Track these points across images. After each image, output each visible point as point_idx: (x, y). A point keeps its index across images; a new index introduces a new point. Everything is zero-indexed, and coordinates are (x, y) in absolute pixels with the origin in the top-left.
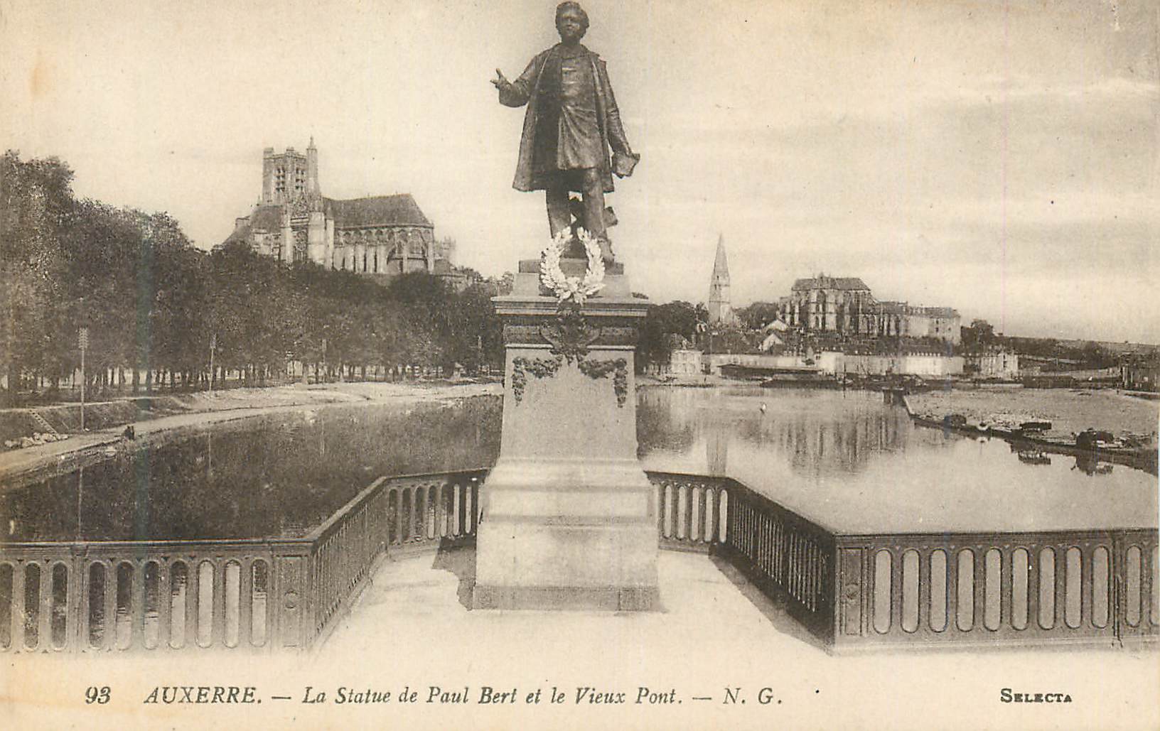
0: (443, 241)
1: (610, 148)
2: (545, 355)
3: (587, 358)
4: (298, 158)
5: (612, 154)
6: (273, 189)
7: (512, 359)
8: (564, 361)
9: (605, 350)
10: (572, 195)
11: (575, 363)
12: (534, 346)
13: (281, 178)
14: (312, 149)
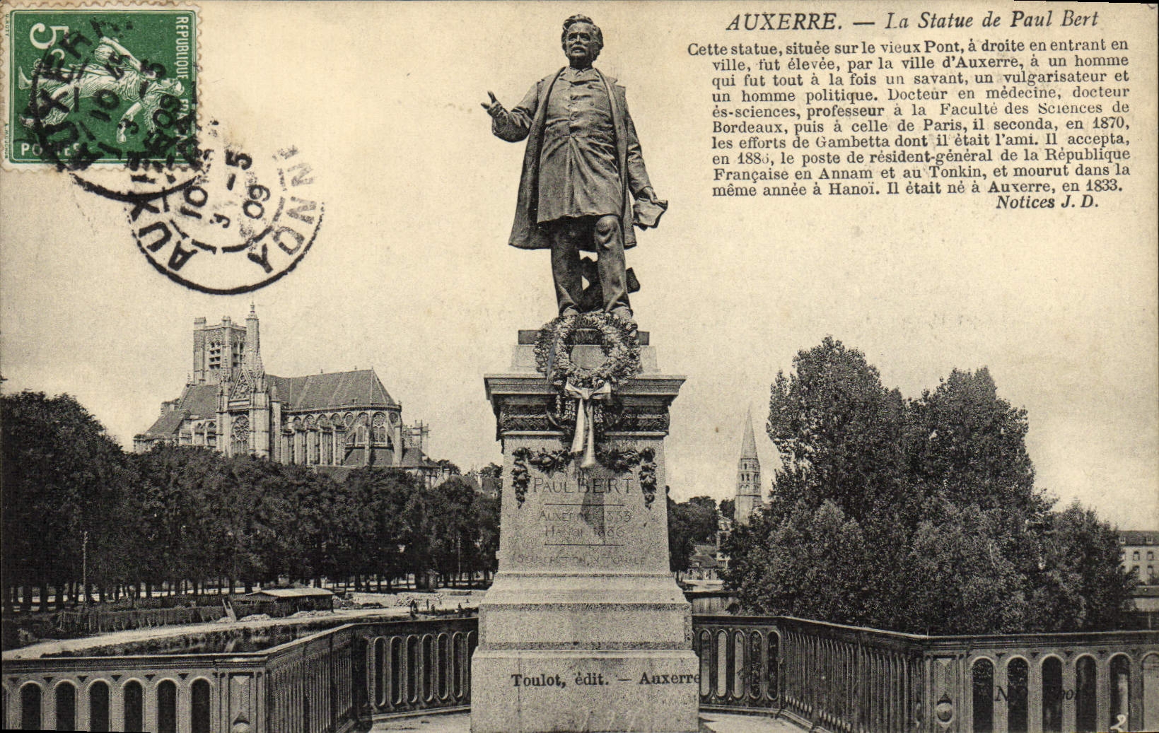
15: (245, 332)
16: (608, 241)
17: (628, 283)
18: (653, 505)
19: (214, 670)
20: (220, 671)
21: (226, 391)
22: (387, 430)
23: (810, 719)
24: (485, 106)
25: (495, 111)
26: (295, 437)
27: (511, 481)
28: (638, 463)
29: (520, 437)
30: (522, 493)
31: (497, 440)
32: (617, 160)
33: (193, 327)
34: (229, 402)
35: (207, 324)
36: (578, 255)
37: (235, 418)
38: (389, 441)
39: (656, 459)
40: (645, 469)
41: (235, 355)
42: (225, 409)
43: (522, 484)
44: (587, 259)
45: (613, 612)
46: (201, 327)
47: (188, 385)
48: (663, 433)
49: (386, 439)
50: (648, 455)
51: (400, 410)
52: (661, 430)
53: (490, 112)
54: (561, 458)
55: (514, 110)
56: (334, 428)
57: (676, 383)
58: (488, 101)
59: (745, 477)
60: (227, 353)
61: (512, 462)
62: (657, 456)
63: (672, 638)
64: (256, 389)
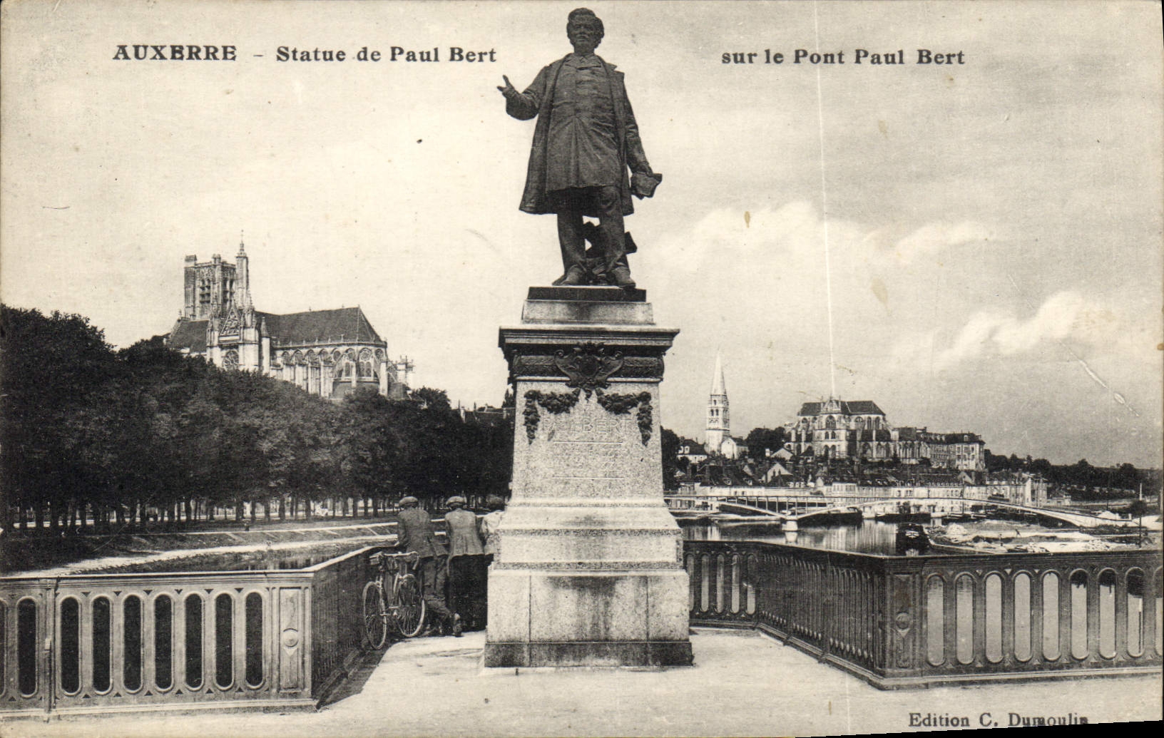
0: (399, 361)
1: (629, 170)
2: (562, 389)
3: (608, 392)
4: (227, 269)
5: (630, 174)
6: (197, 302)
7: (524, 393)
8: (583, 395)
9: (626, 382)
10: (586, 219)
11: (594, 399)
12: (548, 378)
13: (206, 289)
14: (243, 257)
15: (234, 269)
16: (610, 208)
17: (627, 246)
18: (649, 442)
19: (267, 585)
20: (271, 585)
21: (216, 327)
22: (372, 365)
23: (786, 632)
24: (500, 88)
25: (508, 92)
26: (284, 370)
27: (523, 421)
28: (636, 405)
29: (532, 381)
30: (533, 431)
31: (509, 383)
32: (617, 137)
33: (184, 264)
34: (219, 337)
35: (198, 262)
36: (582, 220)
37: (224, 352)
38: (376, 375)
39: (653, 402)
40: (642, 410)
41: (225, 292)
42: (216, 343)
43: (532, 422)
44: (589, 224)
45: (614, 537)
46: (191, 264)
47: (179, 321)
48: (658, 380)
49: (372, 374)
50: (646, 397)
51: (385, 347)
52: (656, 377)
53: (504, 94)
54: (567, 401)
55: (525, 92)
56: (322, 363)
57: (672, 335)
58: (503, 84)
59: (715, 413)
60: (216, 290)
61: (524, 404)
62: (653, 399)
63: (666, 559)
64: (245, 324)
